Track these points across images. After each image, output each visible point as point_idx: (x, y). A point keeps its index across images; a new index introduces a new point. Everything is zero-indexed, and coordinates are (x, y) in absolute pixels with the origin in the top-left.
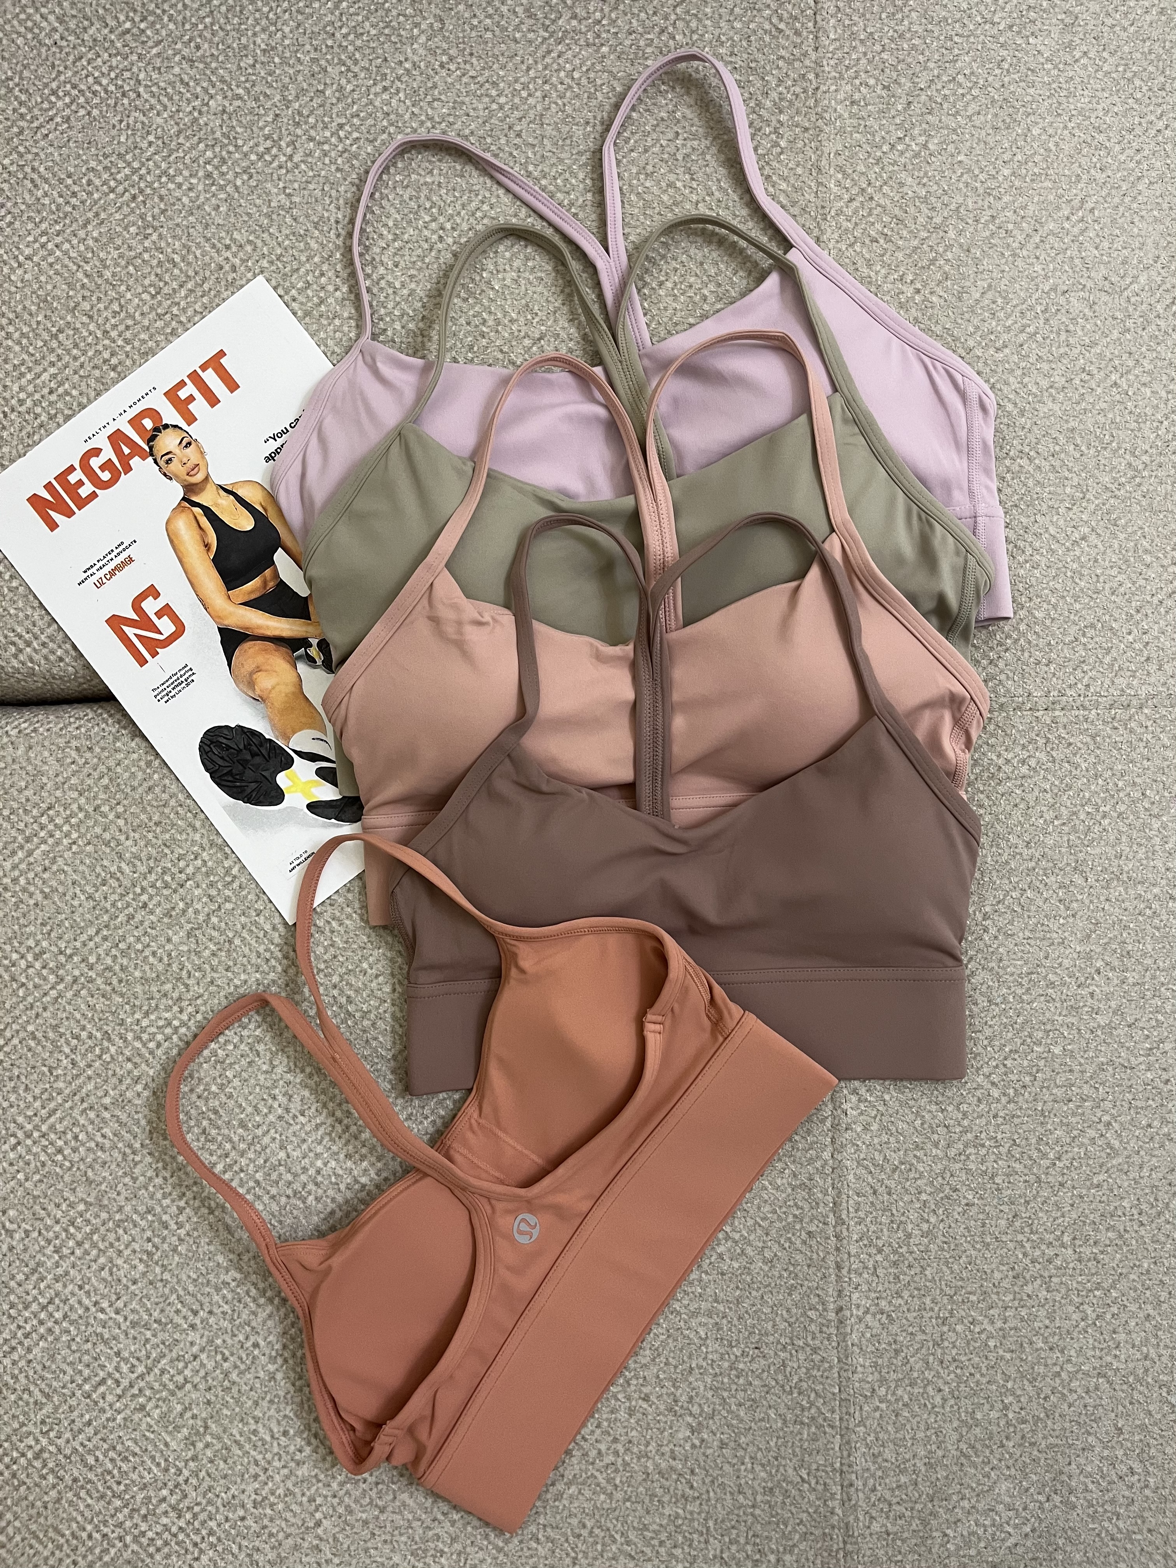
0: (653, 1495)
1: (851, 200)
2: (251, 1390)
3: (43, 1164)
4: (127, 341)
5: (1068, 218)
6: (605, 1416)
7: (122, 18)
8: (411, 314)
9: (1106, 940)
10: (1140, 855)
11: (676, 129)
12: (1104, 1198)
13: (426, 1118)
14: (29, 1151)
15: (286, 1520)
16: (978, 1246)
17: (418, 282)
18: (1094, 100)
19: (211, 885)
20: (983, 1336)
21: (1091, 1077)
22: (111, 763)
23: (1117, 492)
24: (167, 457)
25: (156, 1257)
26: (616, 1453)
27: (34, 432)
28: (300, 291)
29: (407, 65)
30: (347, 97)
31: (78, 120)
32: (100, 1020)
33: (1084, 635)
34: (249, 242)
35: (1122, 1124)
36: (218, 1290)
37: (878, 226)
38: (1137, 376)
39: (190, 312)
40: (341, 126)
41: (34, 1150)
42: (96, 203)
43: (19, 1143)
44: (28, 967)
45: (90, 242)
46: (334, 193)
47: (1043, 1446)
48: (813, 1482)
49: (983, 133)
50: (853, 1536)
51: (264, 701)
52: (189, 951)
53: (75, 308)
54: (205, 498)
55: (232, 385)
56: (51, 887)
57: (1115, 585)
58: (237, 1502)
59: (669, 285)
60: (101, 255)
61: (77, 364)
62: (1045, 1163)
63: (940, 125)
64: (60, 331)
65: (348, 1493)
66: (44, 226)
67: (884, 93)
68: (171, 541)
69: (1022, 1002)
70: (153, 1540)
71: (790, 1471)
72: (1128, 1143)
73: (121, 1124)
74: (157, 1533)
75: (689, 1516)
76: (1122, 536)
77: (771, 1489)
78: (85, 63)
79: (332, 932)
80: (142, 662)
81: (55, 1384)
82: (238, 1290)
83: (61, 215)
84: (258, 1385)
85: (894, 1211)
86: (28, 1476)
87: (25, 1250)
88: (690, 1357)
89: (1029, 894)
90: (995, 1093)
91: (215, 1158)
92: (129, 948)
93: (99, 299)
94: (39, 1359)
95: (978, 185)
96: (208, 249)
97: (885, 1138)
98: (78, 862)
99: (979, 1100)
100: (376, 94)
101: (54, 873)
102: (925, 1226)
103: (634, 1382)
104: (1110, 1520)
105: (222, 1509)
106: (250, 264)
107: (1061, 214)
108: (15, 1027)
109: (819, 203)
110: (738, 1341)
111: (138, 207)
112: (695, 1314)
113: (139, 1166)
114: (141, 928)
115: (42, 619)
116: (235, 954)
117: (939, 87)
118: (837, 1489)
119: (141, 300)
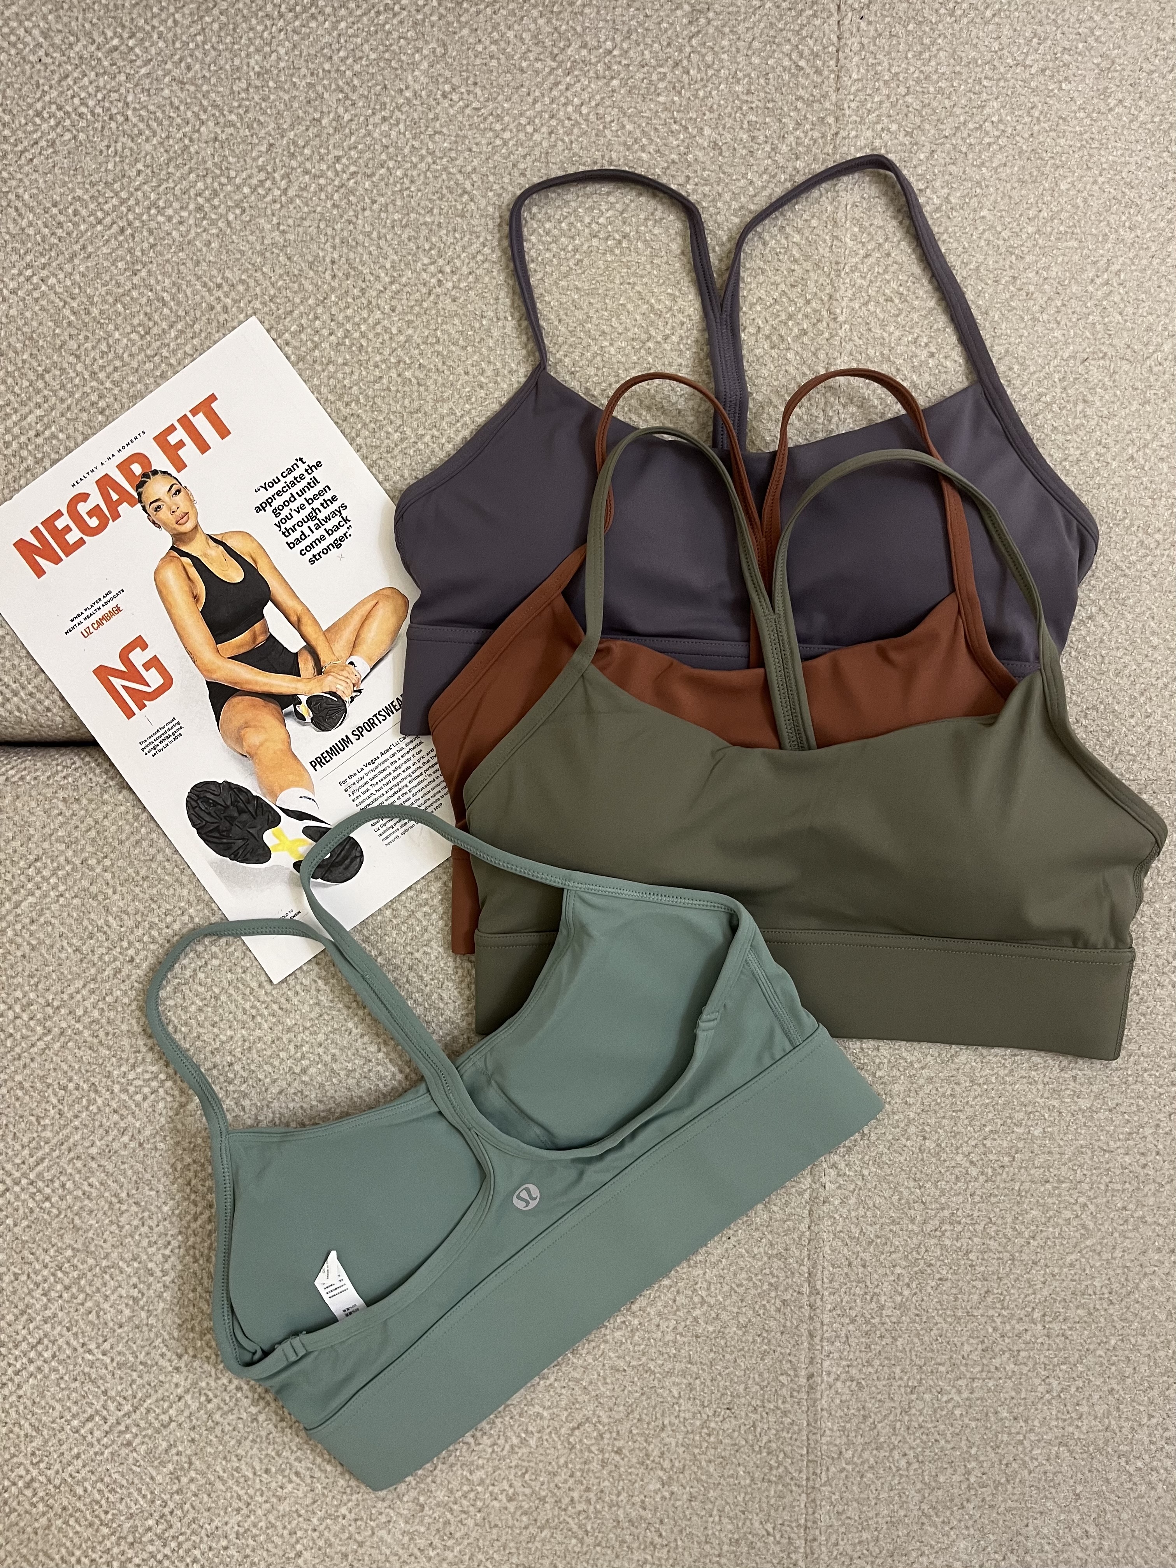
0: (623, 1541)
1: (867, 256)
2: (234, 1430)
3: (32, 1211)
4: (115, 383)
5: (1092, 281)
6: (578, 1467)
7: (110, 34)
12: (1076, 1277)
14: (17, 1197)
15: (268, 1550)
16: (949, 1320)
17: (415, 328)
18: (1127, 153)
20: (950, 1405)
21: (1070, 1160)
22: (99, 816)
23: (1127, 571)
24: (155, 505)
25: (141, 1303)
26: (588, 1501)
27: (20, 476)
28: (294, 335)
29: (408, 94)
30: (345, 128)
31: (65, 144)
32: (87, 1071)
33: (1086, 717)
34: (242, 281)
35: (1097, 1206)
38: (1155, 450)
39: (180, 355)
40: (338, 159)
41: (23, 1196)
42: (82, 234)
43: (7, 1190)
44: (16, 1018)
45: (77, 277)
46: (330, 231)
47: (1002, 1509)
48: (778, 1536)
49: (1009, 186)
51: (252, 756)
53: (61, 347)
54: (194, 548)
55: (223, 432)
56: (39, 938)
57: (1120, 667)
58: (220, 1532)
59: (675, 339)
60: (88, 291)
61: (64, 406)
62: (1019, 1241)
63: (964, 177)
64: (47, 371)
66: (28, 258)
67: (907, 140)
68: (160, 592)
69: (1005, 1083)
71: (757, 1524)
72: (1102, 1224)
73: (107, 1174)
75: (657, 1562)
77: (737, 1540)
78: (71, 83)
79: (318, 991)
80: (130, 714)
81: (44, 1418)
83: (47, 247)
84: (241, 1426)
85: (868, 1283)
86: (19, 1503)
87: (14, 1292)
88: (663, 1414)
90: (974, 1172)
92: (116, 1001)
93: (86, 338)
94: (29, 1395)
95: (1001, 242)
96: (199, 287)
97: (861, 1212)
98: (65, 914)
99: (957, 1178)
100: (375, 125)
101: (42, 925)
102: (898, 1299)
103: (607, 1436)
105: (205, 1539)
106: (242, 305)
107: (1085, 276)
109: (834, 259)
110: (710, 1401)
111: (126, 240)
112: (670, 1373)
113: (126, 1215)
114: (127, 982)
115: (29, 668)
116: (221, 1011)
117: (965, 135)
118: (800, 1543)
119: (130, 340)
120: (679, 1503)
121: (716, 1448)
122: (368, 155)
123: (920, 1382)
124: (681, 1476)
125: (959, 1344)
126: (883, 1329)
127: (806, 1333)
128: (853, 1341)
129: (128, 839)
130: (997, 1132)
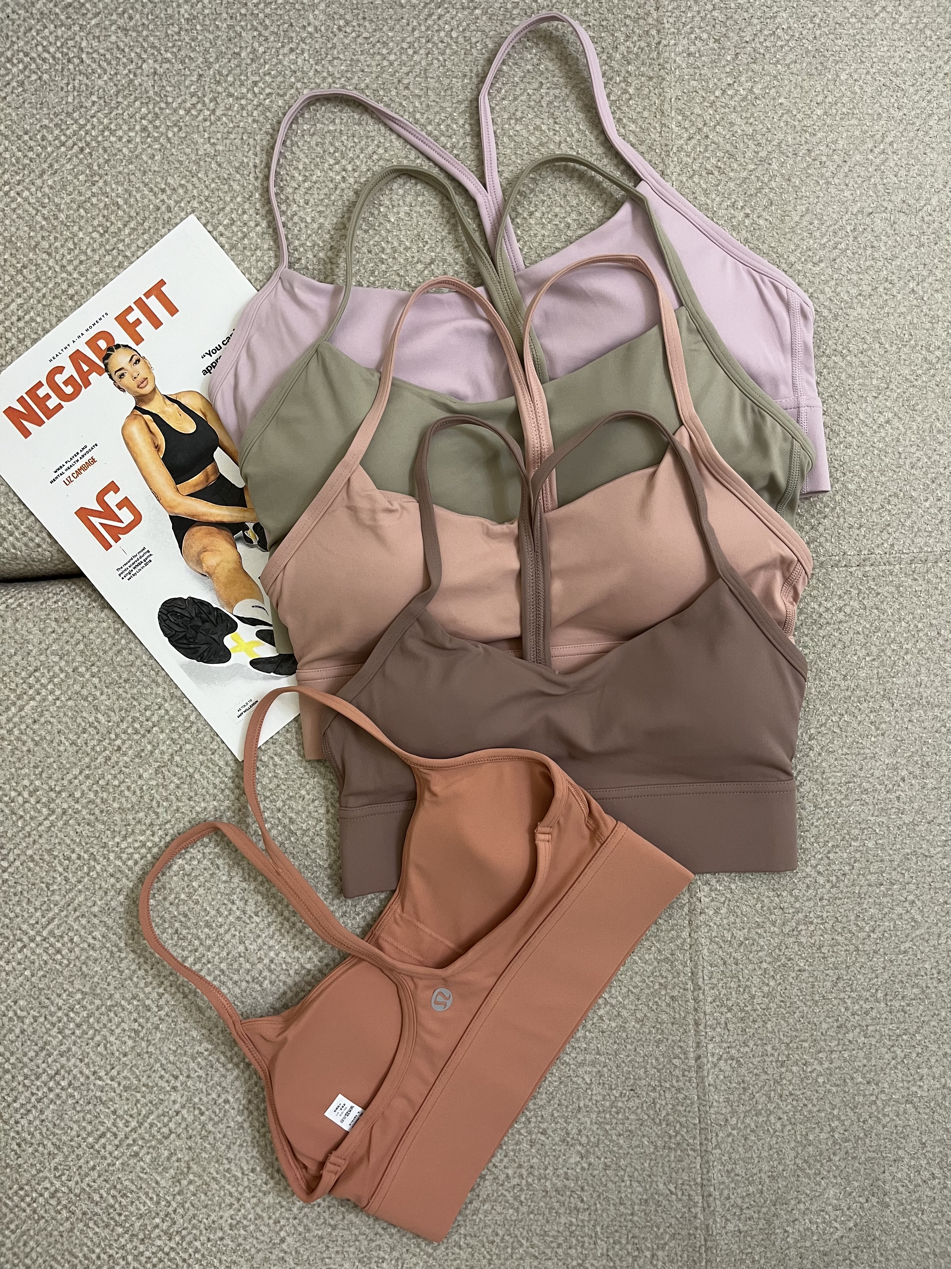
0: (552, 1208)
1: (690, 139)
2: (224, 1137)
3: (46, 963)
4: (81, 274)
5: (871, 151)
6: (511, 1148)
8: (321, 245)
9: (909, 754)
10: (937, 684)
11: (540, 79)
12: (910, 962)
13: (358, 914)
14: (33, 952)
15: (257, 1238)
16: (809, 1003)
17: (325, 217)
18: (892, 49)
19: (174, 730)
20: (814, 1075)
21: (899, 866)
22: (86, 631)
23: (915, 383)
24: (120, 373)
25: (142, 1035)
26: (521, 1176)
27: (7, 354)
28: (226, 227)
29: (310, 29)
30: (260, 58)
31: (31, 83)
32: (87, 844)
33: (889, 503)
34: (182, 186)
35: (923, 902)
36: (194, 1059)
37: (713, 161)
38: (931, 284)
39: (133, 248)
40: (255, 83)
41: (38, 951)
42: (49, 155)
43: (25, 946)
44: (25, 802)
45: (47, 190)
46: (251, 141)
47: (863, 1159)
48: (680, 1194)
49: (800, 79)
50: (712, 1235)
51: (210, 576)
52: (157, 785)
53: (36, 246)
54: (154, 407)
55: (172, 310)
56: (40, 735)
57: (914, 460)
58: (216, 1225)
59: (538, 214)
60: (56, 200)
61: (40, 294)
62: (862, 935)
63: (763, 72)
64: (24, 267)
65: (306, 1215)
67: (716, 46)
68: (127, 444)
69: (842, 806)
70: (149, 1258)
71: (661, 1186)
72: (928, 917)
73: (109, 928)
74: (153, 1253)
75: (580, 1224)
76: (919, 419)
77: (646, 1200)
78: (35, 34)
79: (275, 765)
80: (108, 546)
81: (64, 1138)
82: (210, 1058)
83: (20, 167)
84: (229, 1133)
85: (741, 978)
86: (46, 1211)
87: (34, 1032)
88: (579, 1098)
89: (846, 718)
90: (821, 880)
91: (186, 952)
92: (107, 784)
93: (56, 238)
94: (50, 1118)
95: (796, 123)
96: (146, 192)
97: (732, 919)
98: (62, 714)
99: (808, 887)
100: (284, 55)
101: (43, 724)
102: (766, 989)
103: (534, 1120)
104: (916, 1215)
105: (204, 1232)
106: (182, 205)
107: (865, 147)
108: (17, 851)
109: (663, 142)
110: (617, 1085)
111: (85, 158)
112: (582, 1064)
113: (125, 962)
114: (116, 768)
115: (21, 512)
116: (195, 787)
117: (762, 40)
118: (699, 1199)
119: (92, 238)
120: (595, 1172)
121: (623, 1124)
122: (280, 79)
123: (788, 1056)
124: (596, 1149)
125: (818, 1023)
126: (755, 1015)
127: (692, 1022)
128: (731, 1026)
129: (111, 649)
130: (838, 846)
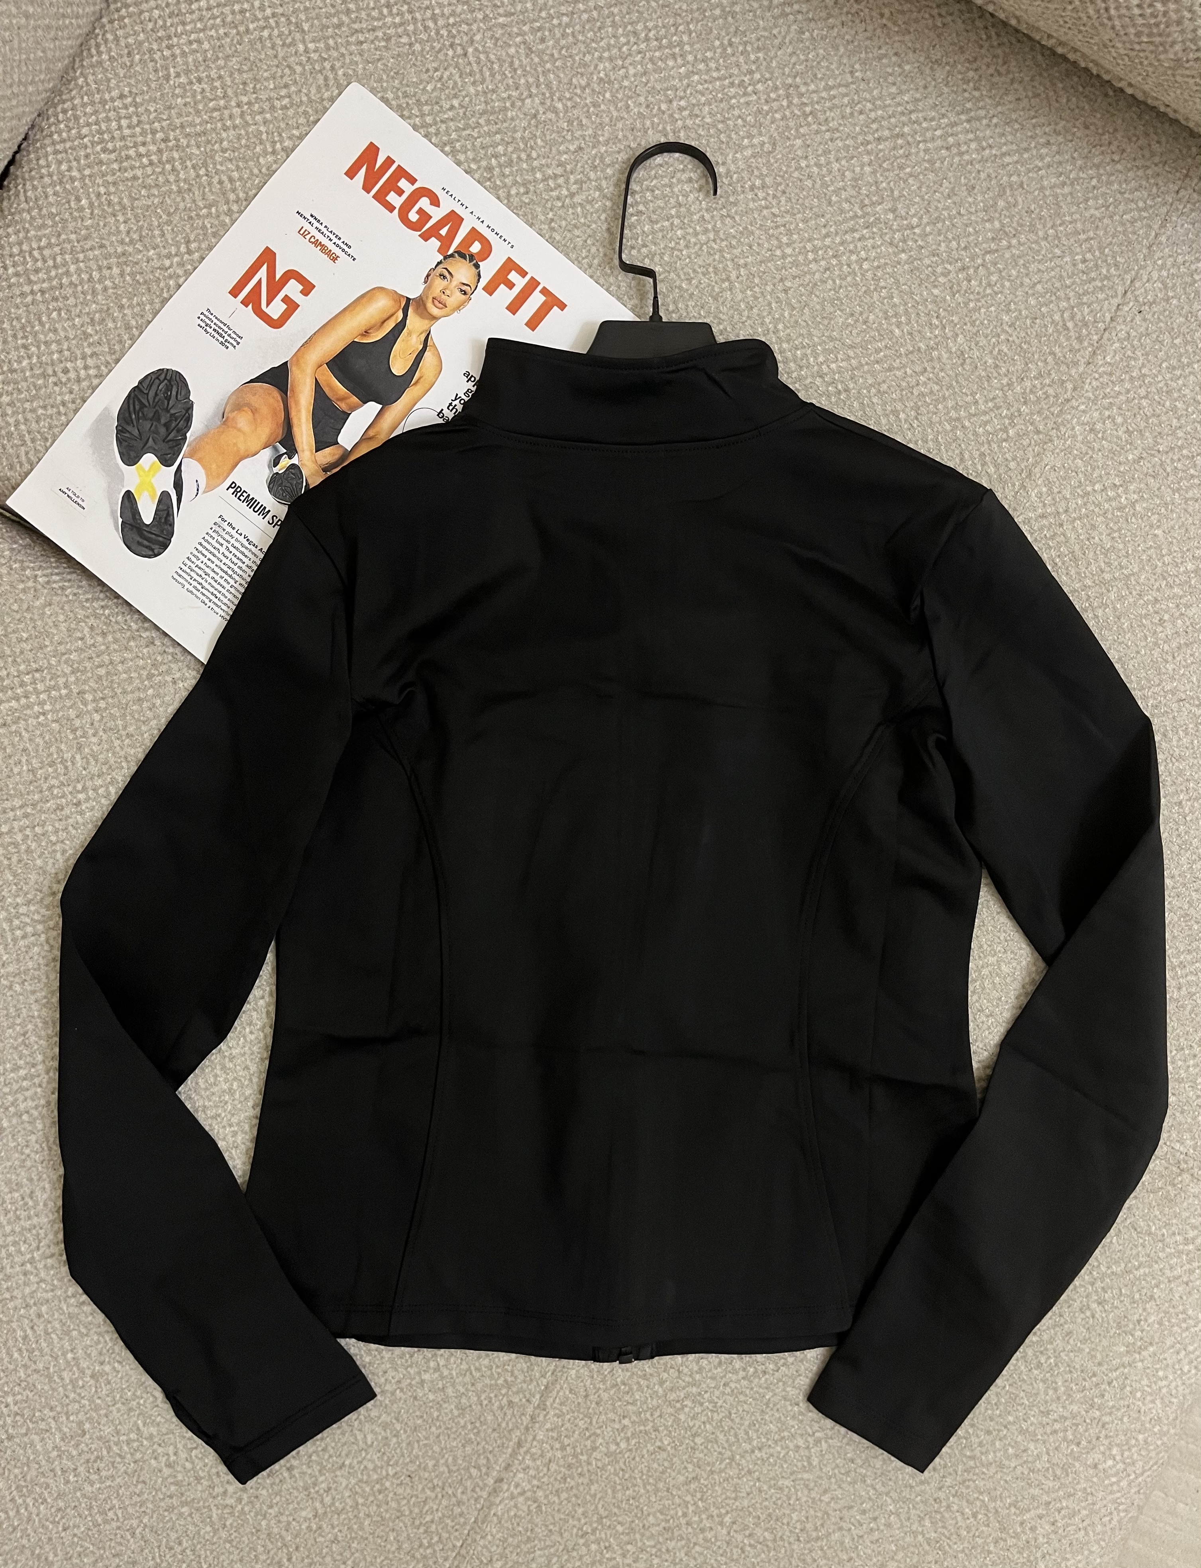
51: (224, 423)
123: (594, 1531)
126: (585, 1469)
127: (515, 1440)
128: (553, 1467)
